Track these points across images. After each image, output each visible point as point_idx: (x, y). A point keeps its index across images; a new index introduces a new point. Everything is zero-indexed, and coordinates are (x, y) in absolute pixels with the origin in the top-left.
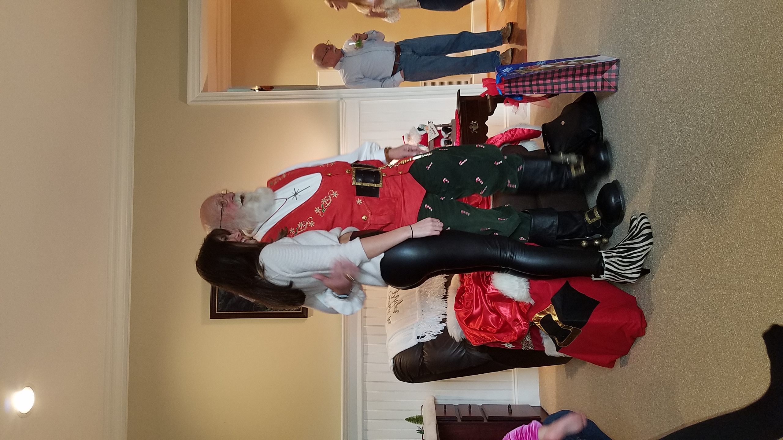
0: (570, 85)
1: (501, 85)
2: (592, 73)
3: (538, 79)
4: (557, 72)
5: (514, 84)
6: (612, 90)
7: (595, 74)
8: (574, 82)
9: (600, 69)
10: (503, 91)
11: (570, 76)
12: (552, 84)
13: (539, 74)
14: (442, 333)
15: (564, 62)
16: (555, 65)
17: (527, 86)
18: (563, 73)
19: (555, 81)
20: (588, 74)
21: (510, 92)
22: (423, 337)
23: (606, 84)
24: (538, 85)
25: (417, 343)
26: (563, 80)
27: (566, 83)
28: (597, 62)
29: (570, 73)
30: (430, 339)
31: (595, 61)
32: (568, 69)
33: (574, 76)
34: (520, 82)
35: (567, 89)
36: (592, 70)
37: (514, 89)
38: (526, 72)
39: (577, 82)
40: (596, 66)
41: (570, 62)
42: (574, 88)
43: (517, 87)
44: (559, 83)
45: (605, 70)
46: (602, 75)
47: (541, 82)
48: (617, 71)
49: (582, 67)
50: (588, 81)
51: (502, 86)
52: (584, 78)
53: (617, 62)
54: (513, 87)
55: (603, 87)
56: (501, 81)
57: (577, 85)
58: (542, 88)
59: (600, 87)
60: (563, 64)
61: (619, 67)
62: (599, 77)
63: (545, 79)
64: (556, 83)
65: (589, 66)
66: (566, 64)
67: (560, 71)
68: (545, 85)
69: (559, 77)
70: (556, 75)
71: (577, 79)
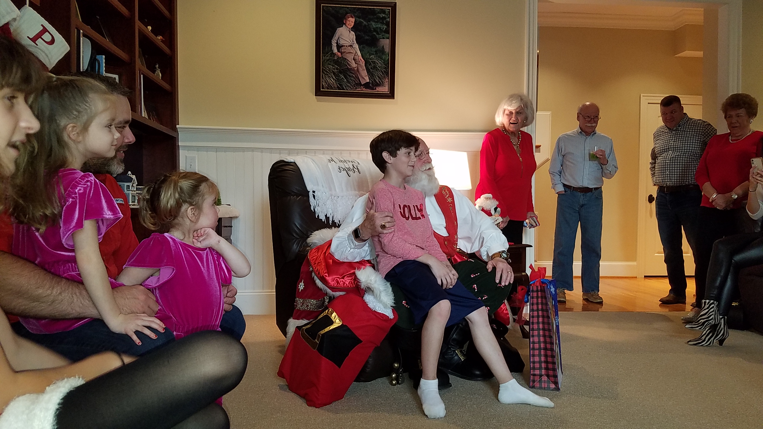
0: (537, 346)
2: (547, 366)
3: (543, 317)
4: (550, 334)
5: (540, 295)
6: (531, 383)
7: (547, 369)
8: (540, 349)
9: (551, 373)
10: (534, 285)
11: (546, 346)
12: (539, 329)
13: (548, 317)
15: (557, 341)
16: (555, 334)
17: (538, 307)
18: (548, 340)
19: (541, 332)
20: (546, 362)
21: (533, 291)
22: (314, 196)
23: (537, 378)
24: (538, 317)
25: (309, 191)
26: (542, 339)
27: (539, 342)
28: (557, 370)
29: (549, 346)
30: (311, 205)
32: (552, 343)
33: (545, 349)
34: (542, 301)
35: (534, 343)
36: (550, 366)
37: (535, 294)
38: (550, 306)
39: (540, 352)
40: (554, 370)
41: (557, 347)
42: (534, 349)
43: (537, 297)
44: (539, 336)
45: (550, 378)
46: (545, 374)
47: (541, 320)
48: (549, 388)
49: (553, 357)
50: (540, 362)
51: (538, 284)
52: (543, 359)
53: (557, 389)
55: (534, 375)
56: (543, 283)
57: (537, 352)
58: (535, 320)
61: (552, 390)
62: (543, 372)
63: (543, 323)
65: (554, 363)
67: (551, 337)
68: (538, 323)
69: (544, 336)
70: (547, 333)
71: (543, 352)
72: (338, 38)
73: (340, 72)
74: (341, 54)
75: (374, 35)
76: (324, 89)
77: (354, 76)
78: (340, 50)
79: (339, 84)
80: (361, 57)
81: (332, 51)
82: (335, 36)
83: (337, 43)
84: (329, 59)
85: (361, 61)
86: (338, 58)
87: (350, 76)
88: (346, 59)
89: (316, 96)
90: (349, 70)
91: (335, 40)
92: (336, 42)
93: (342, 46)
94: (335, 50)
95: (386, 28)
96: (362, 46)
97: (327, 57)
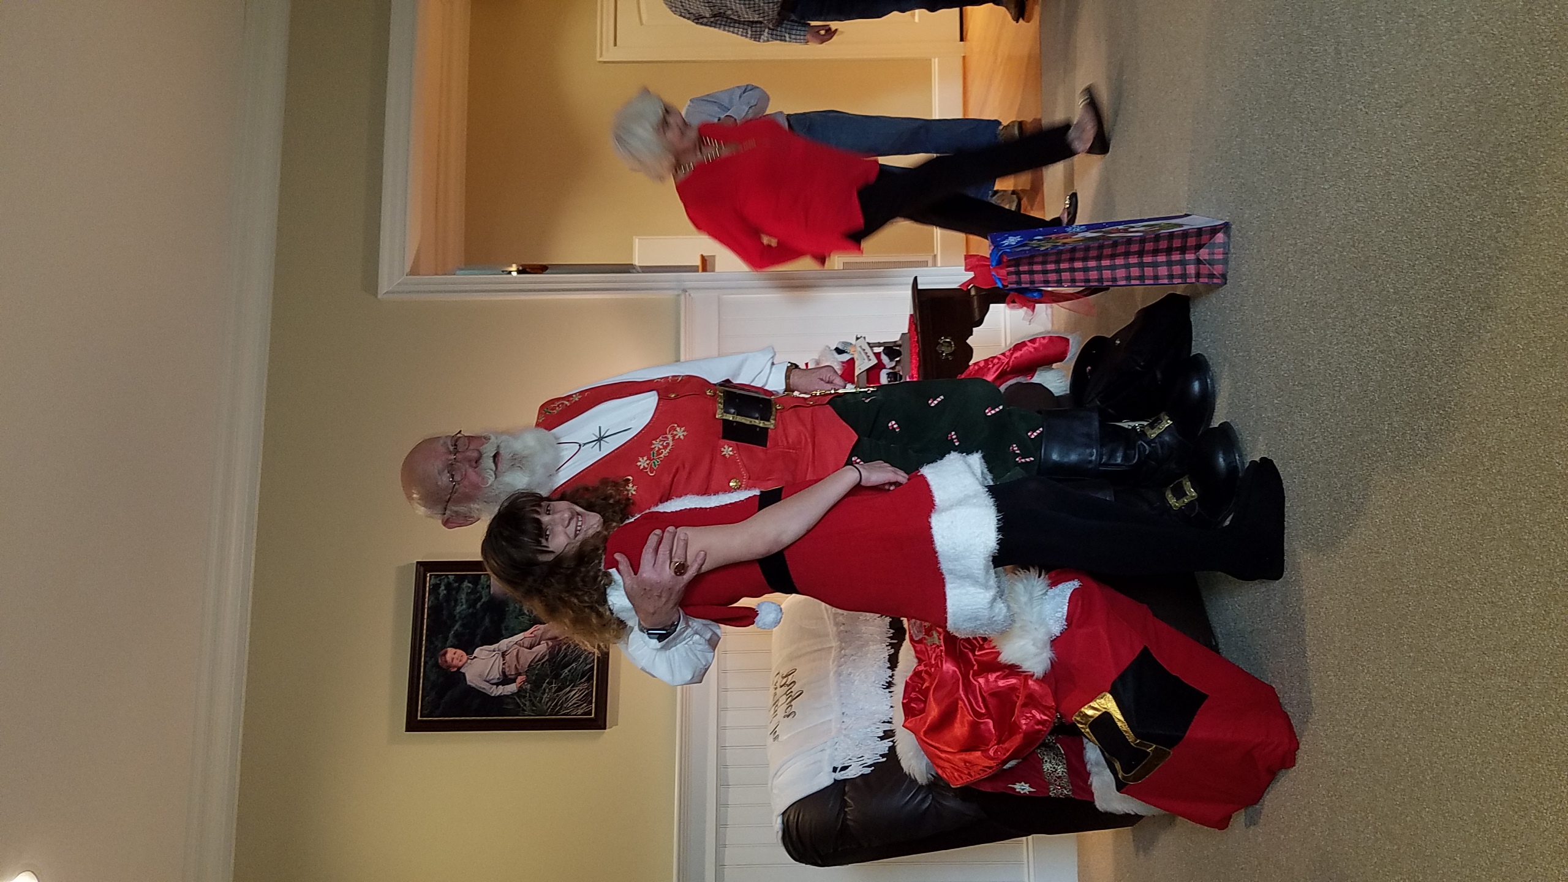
0: (1135, 272)
1: (1001, 268)
2: (1177, 249)
3: (1072, 260)
4: (1109, 246)
5: (1026, 268)
6: (1215, 281)
7: (1183, 250)
8: (1141, 265)
9: (1192, 242)
10: (1004, 280)
11: (1134, 253)
12: (1099, 268)
13: (1073, 250)
14: (885, 759)
15: (1120, 227)
16: (1104, 232)
17: (1052, 271)
18: (1121, 249)
19: (1105, 263)
20: (1169, 251)
21: (1019, 283)
22: (844, 768)
23: (1205, 269)
24: (1073, 270)
25: (832, 781)
26: (1119, 261)
27: (1127, 266)
28: (1185, 228)
29: (1135, 248)
30: (860, 773)
31: (1181, 225)
32: (1129, 241)
33: (1141, 253)
34: (1037, 263)
35: (1128, 278)
36: (1177, 243)
37: (1025, 278)
38: (1049, 246)
39: (1149, 265)
40: (1185, 235)
41: (1133, 227)
42: (1142, 278)
43: (1031, 272)
44: (1113, 268)
45: (1202, 243)
46: (1195, 253)
47: (1078, 265)
48: (1226, 245)
49: (1157, 238)
50: (1170, 264)
51: (1004, 272)
52: (1162, 258)
53: (1226, 227)
54: (1025, 272)
55: (1198, 275)
56: (1000, 262)
57: (1149, 271)
58: (1079, 275)
59: (1193, 276)
60: (1119, 231)
61: (1229, 237)
62: (1190, 257)
63: (1085, 259)
64: (1107, 268)
65: (1171, 235)
66: (1126, 231)
67: (1115, 244)
68: (1086, 270)
69: (1113, 257)
70: (1108, 251)
71: (1148, 259)
72: (488, 682)
73: (557, 676)
74: (520, 674)
75: (481, 606)
76: (591, 710)
77: (564, 647)
78: (513, 677)
79: (581, 679)
80: (527, 633)
81: (513, 694)
82: (484, 689)
83: (497, 684)
84: (531, 701)
85: (535, 633)
86: (529, 683)
87: (565, 656)
88: (529, 667)
89: (605, 728)
91: (491, 688)
92: (495, 686)
93: (504, 673)
94: (512, 688)
95: (469, 582)
97: (525, 705)
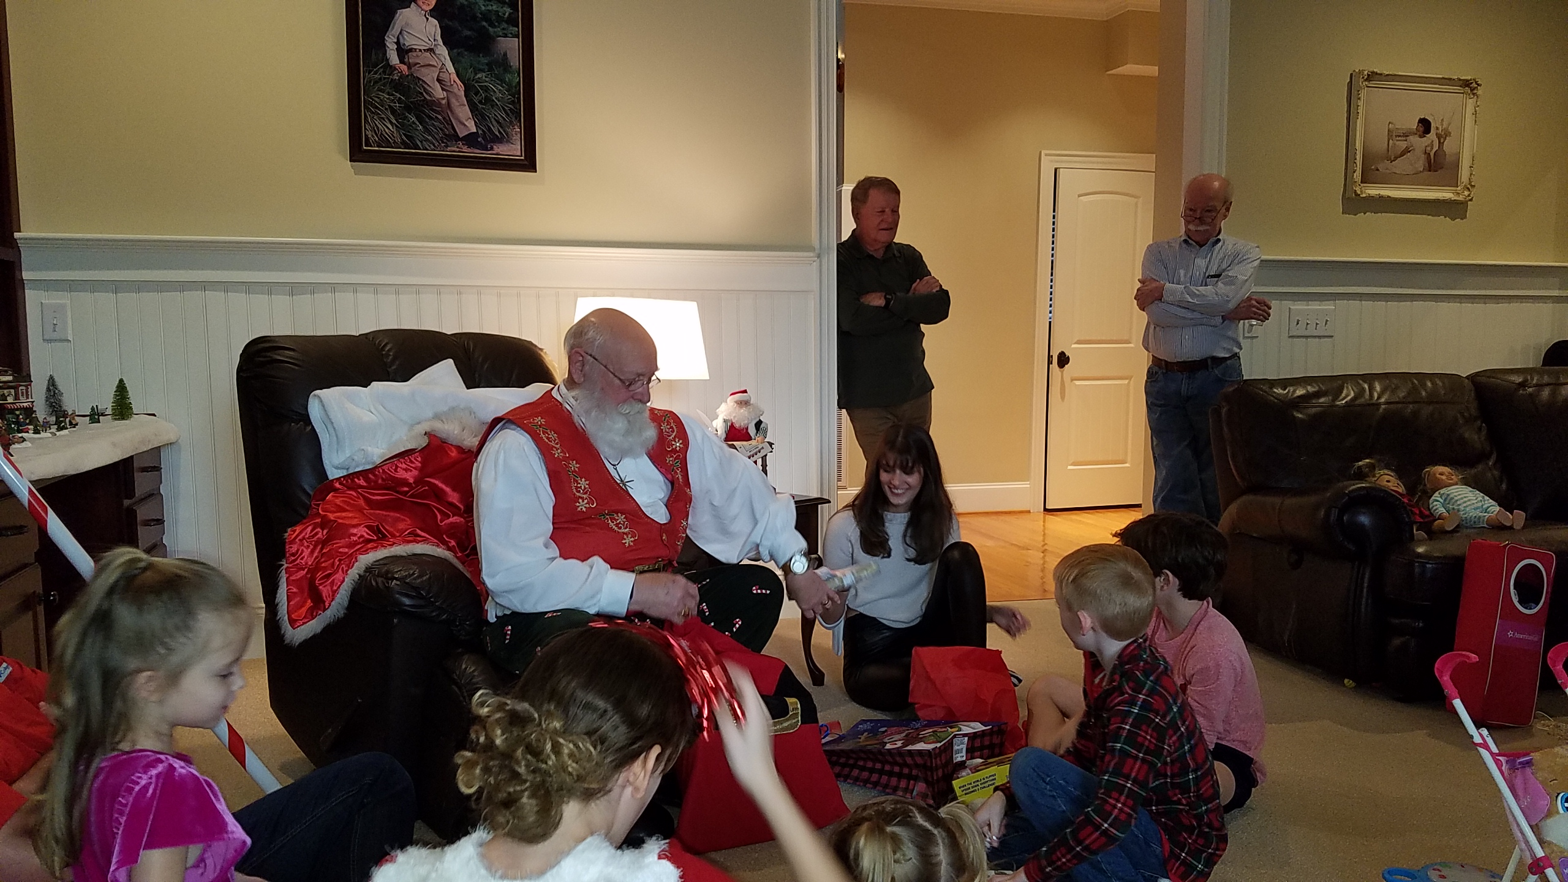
72: (401, 33)
73: (408, 108)
74: (409, 68)
75: (484, 26)
76: (371, 146)
77: (440, 117)
78: (406, 60)
79: (404, 134)
80: (454, 77)
81: (387, 60)
82: (393, 28)
83: (398, 43)
84: (380, 79)
85: (455, 85)
86: (401, 77)
87: (430, 118)
88: (420, 79)
89: (350, 161)
90: (428, 106)
91: (394, 37)
92: (396, 41)
93: (411, 50)
94: (394, 59)
95: (510, 14)
96: (455, 51)
97: (376, 73)
